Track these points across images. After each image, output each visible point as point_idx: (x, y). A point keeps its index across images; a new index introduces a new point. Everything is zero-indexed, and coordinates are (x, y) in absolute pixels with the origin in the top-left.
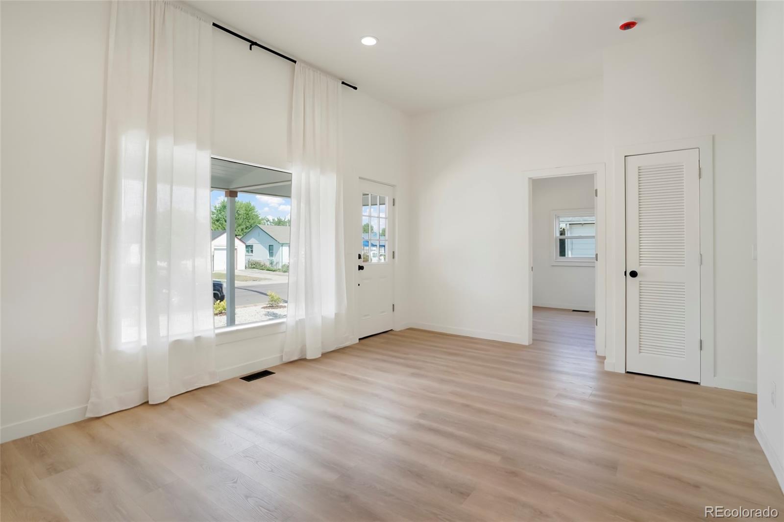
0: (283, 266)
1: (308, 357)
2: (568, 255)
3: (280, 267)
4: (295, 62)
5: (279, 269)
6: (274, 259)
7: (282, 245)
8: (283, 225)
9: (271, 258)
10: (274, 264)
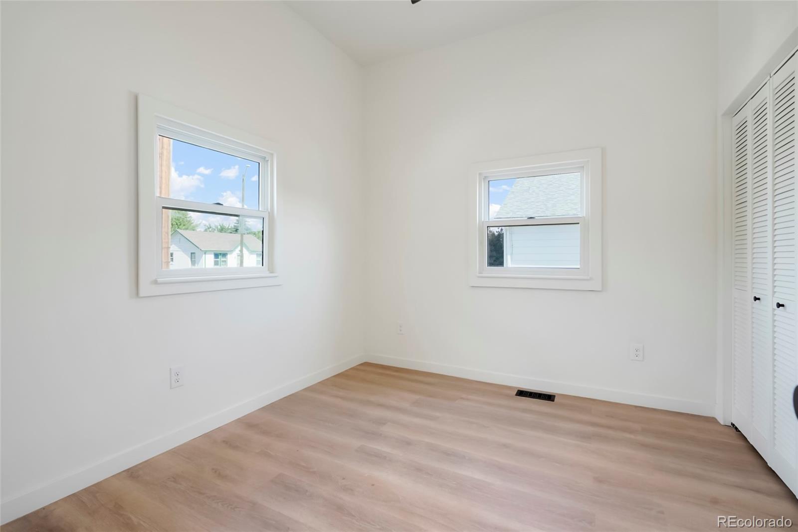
2: (507, 264)
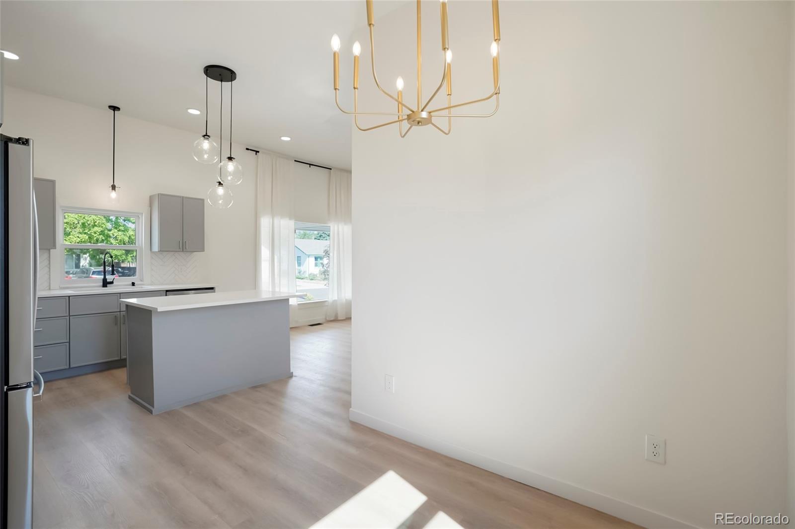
0: (310, 275)
1: (339, 319)
3: (307, 276)
4: (331, 169)
5: (307, 278)
6: (302, 268)
7: (309, 256)
8: (309, 238)
9: (299, 268)
10: (302, 272)
